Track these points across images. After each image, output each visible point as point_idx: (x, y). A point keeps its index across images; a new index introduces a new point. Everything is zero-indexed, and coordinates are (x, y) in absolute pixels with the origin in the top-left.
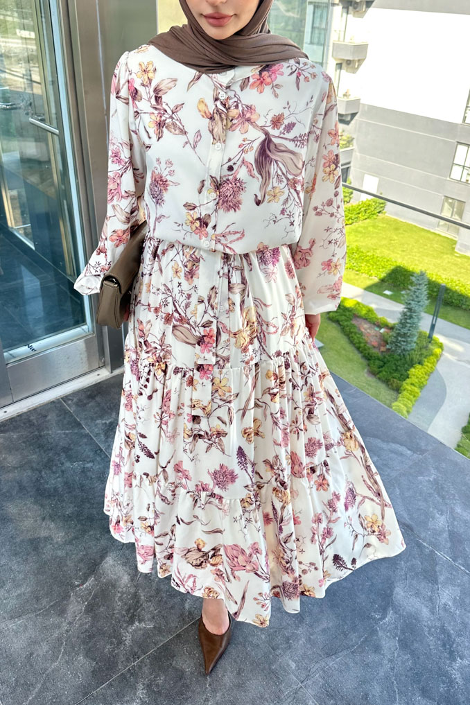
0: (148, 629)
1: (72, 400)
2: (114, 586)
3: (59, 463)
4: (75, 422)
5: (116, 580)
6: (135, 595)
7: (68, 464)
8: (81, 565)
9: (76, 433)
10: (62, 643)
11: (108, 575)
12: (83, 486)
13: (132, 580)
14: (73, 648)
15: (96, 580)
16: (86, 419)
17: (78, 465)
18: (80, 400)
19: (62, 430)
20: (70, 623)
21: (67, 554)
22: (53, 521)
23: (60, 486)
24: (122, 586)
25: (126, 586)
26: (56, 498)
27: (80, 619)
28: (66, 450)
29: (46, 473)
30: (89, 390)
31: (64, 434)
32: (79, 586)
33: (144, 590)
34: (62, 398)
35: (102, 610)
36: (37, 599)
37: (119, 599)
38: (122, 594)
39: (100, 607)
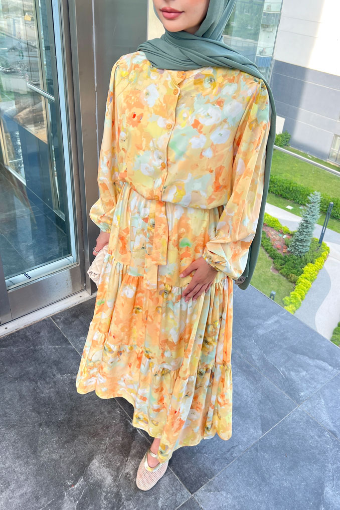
1: (60, 319)
2: (100, 486)
3: (51, 374)
4: (63, 338)
5: (102, 481)
6: (118, 495)
7: (59, 376)
8: (73, 467)
9: (64, 349)
11: (94, 476)
12: (72, 396)
13: (115, 480)
15: (85, 480)
16: (72, 335)
17: (67, 377)
18: (66, 319)
19: (53, 345)
21: (61, 457)
22: (48, 427)
23: (53, 395)
24: (107, 486)
25: (110, 486)
26: (50, 406)
28: (57, 363)
29: (41, 383)
30: (73, 310)
31: (55, 348)
32: (70, 486)
33: (124, 490)
34: (51, 317)
35: (91, 508)
36: (37, 499)
37: (105, 498)
38: (107, 493)
39: (89, 505)
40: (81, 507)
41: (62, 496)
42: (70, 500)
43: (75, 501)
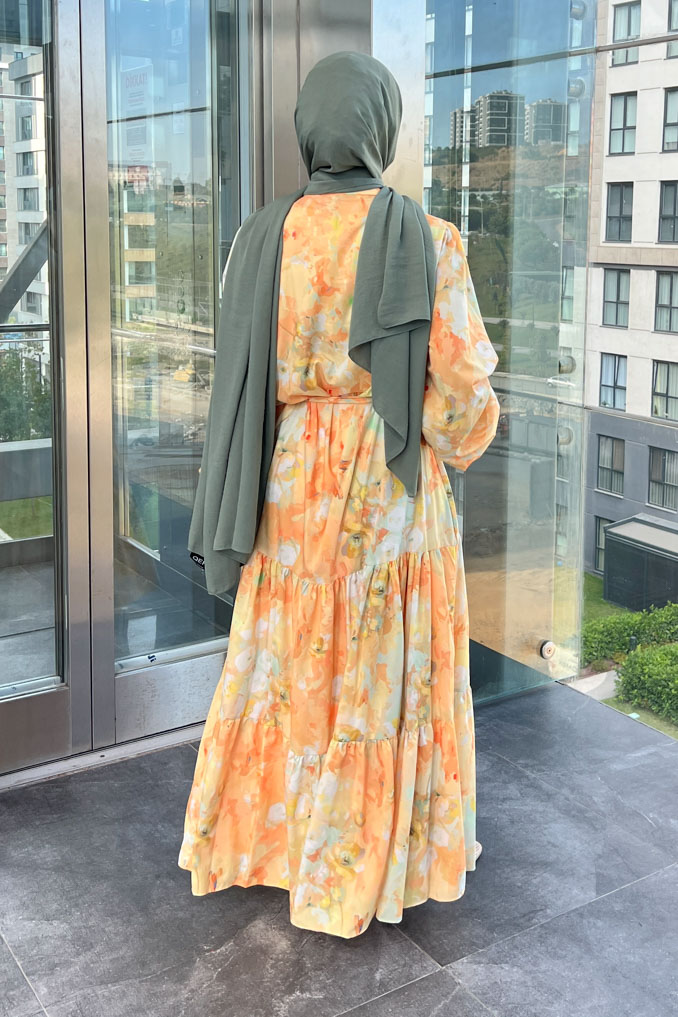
0: (316, 1000)
8: (216, 928)
10: (180, 1012)
11: (256, 940)
13: (294, 946)
15: (237, 944)
20: (192, 991)
21: (193, 916)
24: (277, 952)
25: (284, 953)
27: (209, 986)
32: (208, 951)
33: (311, 957)
34: (192, 744)
35: (243, 977)
36: (143, 964)
37: (272, 967)
38: (277, 960)
39: (241, 974)
40: (225, 976)
41: (190, 962)
42: (206, 968)
43: (216, 968)
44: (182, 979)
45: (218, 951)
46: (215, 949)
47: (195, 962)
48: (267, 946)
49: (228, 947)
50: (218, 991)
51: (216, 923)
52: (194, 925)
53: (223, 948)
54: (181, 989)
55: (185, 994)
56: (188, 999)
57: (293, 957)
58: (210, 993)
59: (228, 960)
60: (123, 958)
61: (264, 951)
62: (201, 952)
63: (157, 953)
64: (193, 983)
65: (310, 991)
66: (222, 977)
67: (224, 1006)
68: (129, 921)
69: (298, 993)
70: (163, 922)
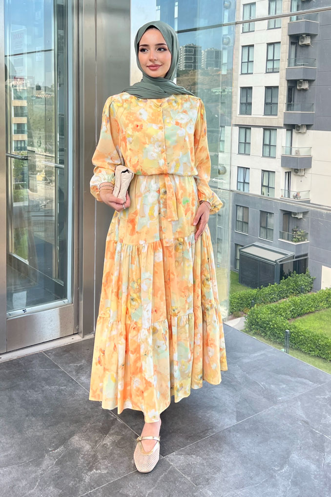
0: (103, 473)
1: (52, 353)
3: (40, 386)
4: (53, 365)
6: (95, 457)
7: (47, 387)
8: (55, 440)
9: (54, 371)
10: (37, 481)
12: (58, 399)
13: (92, 448)
14: (46, 483)
15: (65, 448)
16: (62, 363)
17: (55, 388)
18: (57, 353)
19: (43, 369)
20: (44, 470)
24: (85, 451)
25: (88, 451)
26: (37, 405)
27: (51, 468)
28: (46, 379)
29: (30, 391)
30: (65, 348)
33: (101, 453)
34: (44, 352)
35: (68, 463)
36: (20, 458)
37: (82, 458)
38: (85, 455)
39: (67, 462)
40: (60, 463)
41: (43, 456)
42: (50, 459)
43: (55, 459)
44: (38, 464)
45: (56, 451)
46: (54, 450)
47: (45, 456)
48: (80, 448)
49: (61, 448)
50: (56, 470)
51: (55, 437)
52: (45, 439)
53: (58, 450)
54: (38, 470)
55: (40, 472)
56: (41, 474)
57: (92, 453)
58: (52, 471)
59: (60, 455)
60: (10, 455)
61: (78, 451)
62: (47, 452)
63: (26, 452)
64: (44, 466)
65: (100, 469)
66: (57, 464)
67: (59, 478)
68: (13, 437)
69: (94, 470)
70: (29, 437)
